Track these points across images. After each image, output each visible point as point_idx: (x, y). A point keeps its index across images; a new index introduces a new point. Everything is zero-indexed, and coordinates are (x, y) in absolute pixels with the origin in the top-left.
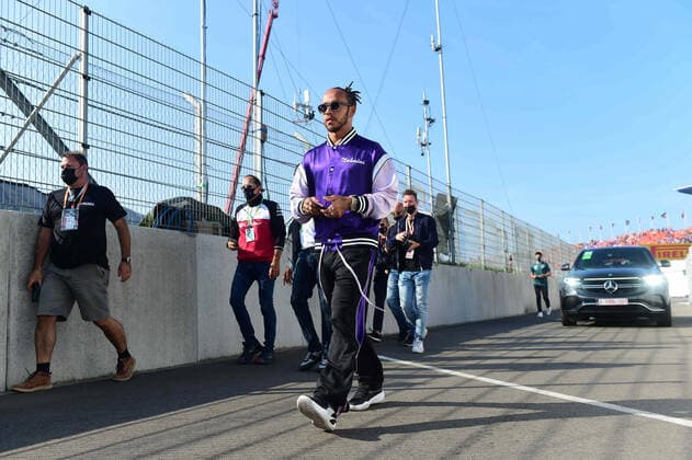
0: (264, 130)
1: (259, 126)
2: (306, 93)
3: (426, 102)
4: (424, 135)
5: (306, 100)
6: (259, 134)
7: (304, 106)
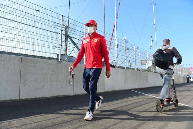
0: (117, 45)
1: (116, 45)
2: (126, 37)
3: (152, 37)
4: (151, 44)
5: (126, 39)
6: (116, 46)
7: (125, 40)
